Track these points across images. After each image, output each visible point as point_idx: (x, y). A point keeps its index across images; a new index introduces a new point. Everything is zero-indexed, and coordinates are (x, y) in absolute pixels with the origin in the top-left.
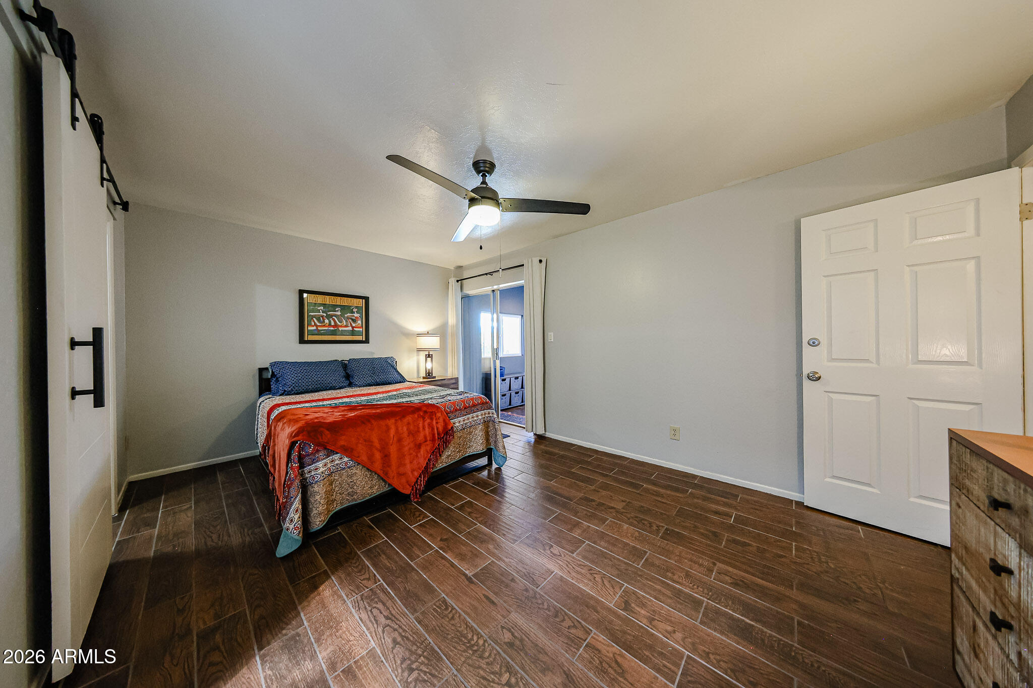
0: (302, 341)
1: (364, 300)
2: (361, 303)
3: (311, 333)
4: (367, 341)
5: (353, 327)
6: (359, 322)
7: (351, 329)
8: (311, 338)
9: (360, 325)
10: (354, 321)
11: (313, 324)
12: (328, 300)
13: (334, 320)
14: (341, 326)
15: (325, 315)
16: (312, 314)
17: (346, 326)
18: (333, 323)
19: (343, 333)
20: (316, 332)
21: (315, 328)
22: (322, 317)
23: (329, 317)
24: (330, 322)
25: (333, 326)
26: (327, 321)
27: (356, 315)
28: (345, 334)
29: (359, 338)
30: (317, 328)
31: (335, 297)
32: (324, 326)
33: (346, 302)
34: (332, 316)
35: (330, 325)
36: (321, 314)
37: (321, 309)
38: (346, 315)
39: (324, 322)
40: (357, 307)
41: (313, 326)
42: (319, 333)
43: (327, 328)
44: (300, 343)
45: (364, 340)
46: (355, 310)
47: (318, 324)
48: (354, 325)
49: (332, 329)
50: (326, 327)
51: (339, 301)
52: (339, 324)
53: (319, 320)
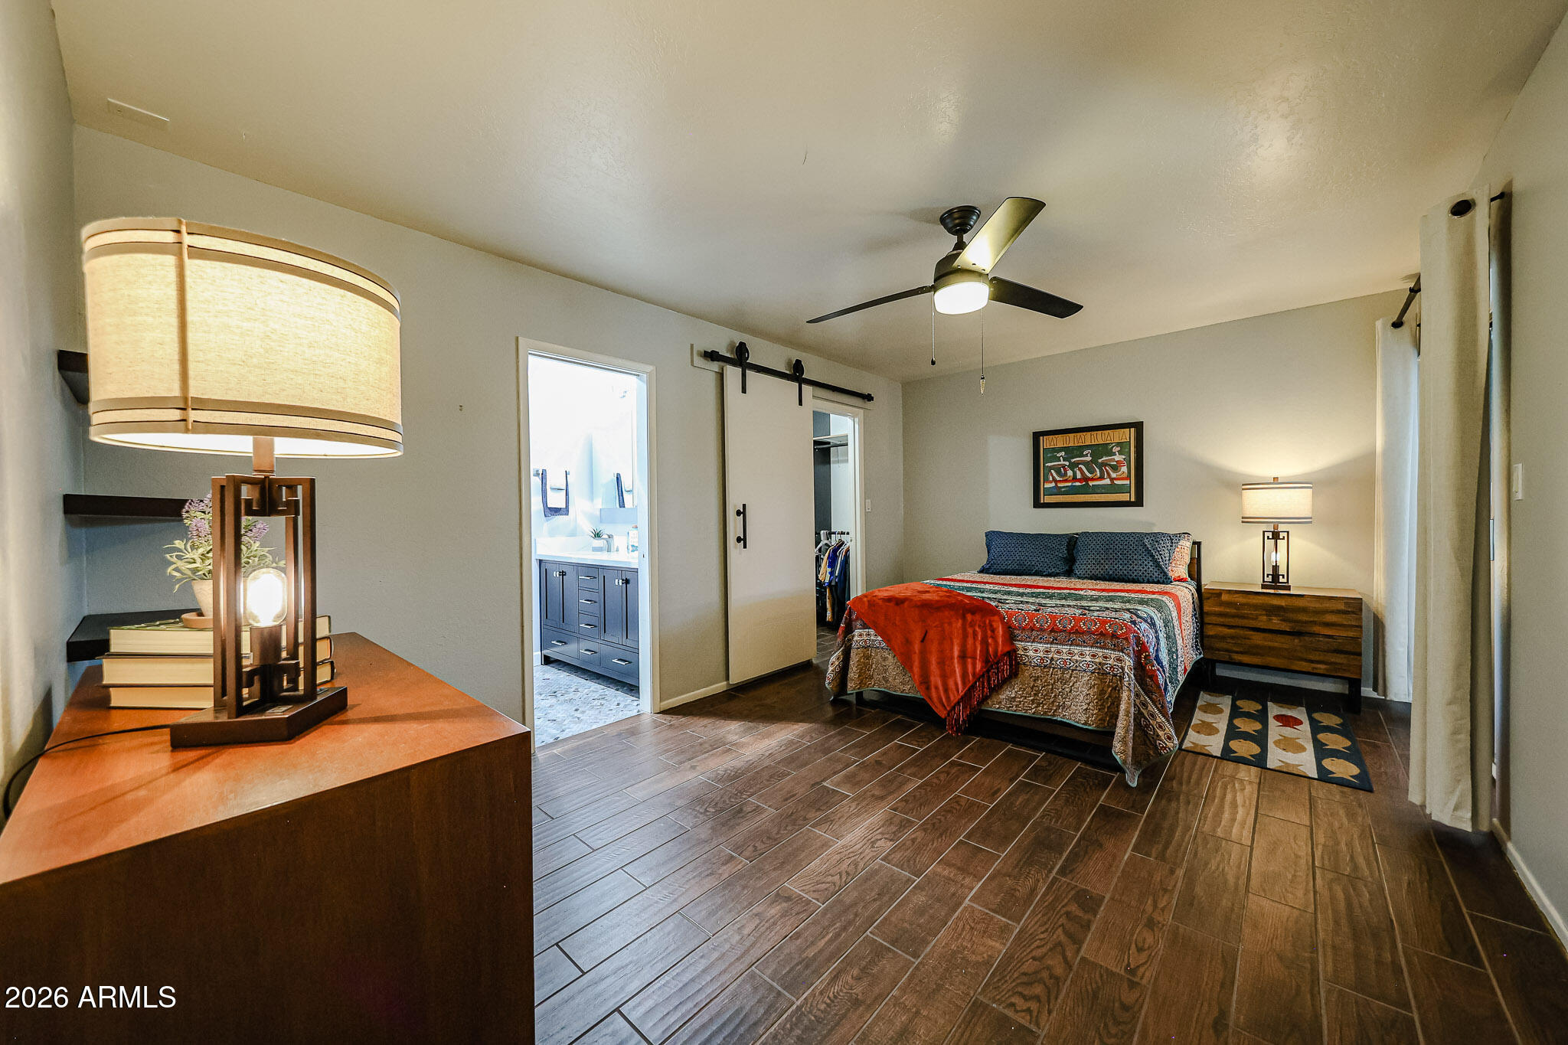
0: (1037, 504)
1: (1133, 430)
2: (1128, 435)
3: (1049, 492)
4: (1139, 502)
5: (1112, 480)
6: (1124, 469)
7: (1109, 483)
8: (1048, 499)
9: (1125, 475)
10: (1115, 468)
11: (1051, 479)
12: (1072, 441)
13: (1080, 469)
14: (1092, 479)
15: (1067, 463)
16: (1049, 464)
17: (1102, 478)
18: (1079, 476)
19: (1095, 490)
20: (1055, 491)
21: (1053, 484)
22: (1064, 467)
23: (1073, 466)
24: (1075, 474)
25: (1079, 480)
26: (1070, 473)
27: (1118, 458)
28: (1099, 491)
29: (1125, 497)
30: (1056, 484)
31: (1081, 434)
32: (1066, 481)
33: (1099, 438)
34: (1077, 464)
35: (1075, 479)
36: (1062, 462)
37: (1062, 456)
38: (1100, 461)
39: (1066, 474)
40: (1118, 444)
41: (1051, 482)
42: (1058, 491)
43: (1070, 484)
44: (1034, 507)
45: (1133, 499)
46: (1116, 449)
47: (1058, 479)
48: (1114, 475)
49: (1078, 484)
50: (1069, 481)
51: (1088, 439)
52: (1089, 475)
53: (1058, 472)
